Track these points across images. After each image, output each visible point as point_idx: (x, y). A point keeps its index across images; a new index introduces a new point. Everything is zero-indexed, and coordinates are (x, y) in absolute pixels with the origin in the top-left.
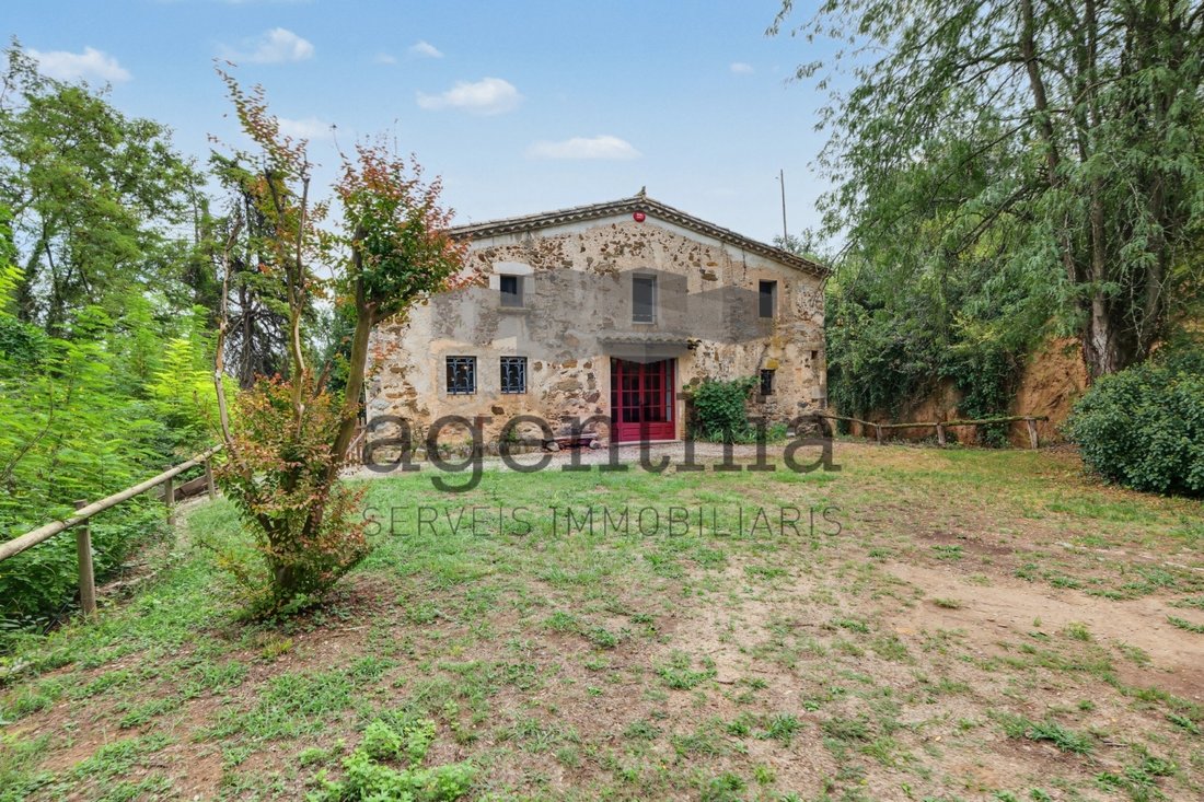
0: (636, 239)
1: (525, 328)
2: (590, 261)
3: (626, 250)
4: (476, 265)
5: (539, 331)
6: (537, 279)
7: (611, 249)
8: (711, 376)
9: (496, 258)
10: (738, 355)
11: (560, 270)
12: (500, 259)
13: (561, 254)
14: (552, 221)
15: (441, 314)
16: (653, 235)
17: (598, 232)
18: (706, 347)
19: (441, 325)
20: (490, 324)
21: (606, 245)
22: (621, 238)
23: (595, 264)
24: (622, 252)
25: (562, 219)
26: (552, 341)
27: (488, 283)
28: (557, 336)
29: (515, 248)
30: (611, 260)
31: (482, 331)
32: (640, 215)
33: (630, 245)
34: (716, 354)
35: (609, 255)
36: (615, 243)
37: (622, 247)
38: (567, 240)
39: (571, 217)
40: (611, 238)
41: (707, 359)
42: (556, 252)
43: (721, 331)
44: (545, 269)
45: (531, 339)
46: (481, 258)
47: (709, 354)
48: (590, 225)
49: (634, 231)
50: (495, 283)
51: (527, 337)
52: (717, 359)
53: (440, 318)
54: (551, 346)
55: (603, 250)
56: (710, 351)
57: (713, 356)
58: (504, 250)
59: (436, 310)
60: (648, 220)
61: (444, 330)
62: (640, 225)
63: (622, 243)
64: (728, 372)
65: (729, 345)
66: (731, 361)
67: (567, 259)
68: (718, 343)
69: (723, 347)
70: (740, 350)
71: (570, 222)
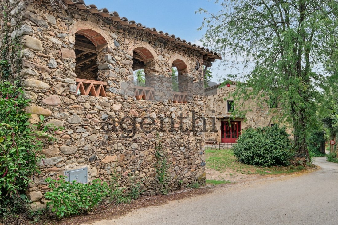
0: (228, 91)
2: (215, 99)
3: (225, 94)
7: (221, 95)
8: (252, 126)
10: (262, 120)
11: (208, 102)
16: (233, 89)
17: (217, 91)
18: (250, 118)
21: (219, 94)
22: (224, 92)
23: (216, 99)
24: (224, 95)
25: (207, 90)
28: (207, 117)
30: (221, 98)
32: (228, 85)
33: (226, 93)
34: (254, 120)
35: (220, 96)
36: (222, 93)
37: (224, 94)
38: (209, 94)
40: (221, 92)
41: (250, 122)
43: (255, 113)
48: (215, 90)
49: (227, 89)
52: (254, 121)
55: (218, 95)
56: (251, 119)
57: (253, 121)
60: (231, 86)
62: (229, 88)
63: (224, 93)
64: (258, 125)
65: (258, 117)
66: (259, 122)
67: (209, 99)
68: (254, 117)
69: (256, 118)
70: (262, 118)
71: (210, 90)
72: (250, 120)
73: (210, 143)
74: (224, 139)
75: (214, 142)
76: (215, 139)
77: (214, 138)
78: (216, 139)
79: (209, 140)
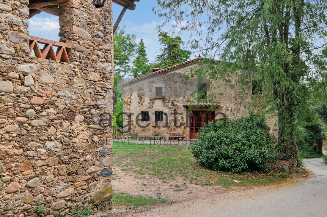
1: (162, 103)
2: (182, 81)
4: (149, 86)
5: (166, 103)
6: (166, 88)
8: (229, 117)
9: (154, 83)
10: (241, 110)
11: (173, 85)
12: (156, 83)
13: (173, 79)
14: (169, 70)
15: (140, 100)
17: (185, 71)
18: (227, 107)
19: (140, 103)
20: (152, 102)
21: (188, 75)
22: (194, 72)
25: (172, 69)
26: (170, 106)
27: (152, 90)
28: (172, 105)
29: (160, 79)
31: (150, 104)
34: (231, 109)
36: (191, 74)
38: (175, 75)
40: (190, 72)
41: (227, 111)
42: (172, 79)
43: (233, 101)
44: (168, 85)
45: (164, 106)
46: (150, 83)
47: (228, 109)
48: (183, 69)
50: (154, 90)
51: (162, 105)
52: (231, 111)
53: (140, 101)
54: (170, 108)
57: (230, 110)
58: (157, 80)
59: (139, 99)
61: (140, 104)
63: (194, 74)
64: (236, 116)
65: (237, 106)
66: (238, 112)
67: (175, 81)
68: (232, 105)
69: (234, 107)
70: (242, 108)
71: (176, 69)
72: (226, 109)
73: (175, 139)
74: (193, 133)
75: (179, 138)
76: (181, 134)
77: (179, 133)
78: (183, 133)
79: (174, 135)
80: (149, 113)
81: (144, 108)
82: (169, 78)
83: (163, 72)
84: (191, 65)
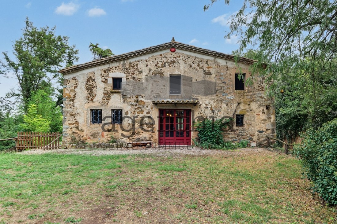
0: (172, 59)
1: (122, 98)
2: (150, 70)
3: (167, 64)
4: (102, 75)
5: (127, 99)
6: (127, 79)
7: (160, 64)
8: (208, 117)
9: (111, 72)
10: (223, 108)
11: (137, 75)
12: (112, 72)
13: (137, 68)
14: (132, 55)
15: (89, 94)
16: (179, 57)
17: (154, 58)
18: (206, 105)
19: (89, 98)
20: (108, 97)
21: (158, 63)
22: (164, 60)
23: (152, 71)
24: (165, 66)
25: (136, 54)
26: (133, 103)
27: (107, 81)
28: (135, 101)
29: (118, 67)
30: (160, 69)
31: (104, 99)
32: (173, 49)
33: (169, 62)
35: (159, 67)
36: (161, 62)
37: (165, 63)
38: (140, 62)
39: (141, 53)
40: (159, 60)
41: (206, 110)
42: (135, 67)
43: (214, 97)
44: (131, 75)
45: (124, 102)
46: (105, 72)
47: (207, 108)
48: (150, 55)
49: (170, 56)
50: (110, 81)
51: (122, 101)
53: (88, 95)
54: (133, 105)
55: (156, 65)
56: (208, 106)
57: (210, 108)
58: (114, 68)
59: (87, 92)
60: (177, 51)
61: (90, 100)
62: (173, 54)
63: (165, 62)
64: (217, 116)
65: (218, 103)
66: (219, 111)
67: (140, 70)
68: (212, 103)
69: (215, 104)
70: (224, 105)
71: (141, 55)
72: (205, 107)
73: (142, 146)
74: (162, 138)
75: (146, 144)
76: (148, 138)
77: (146, 138)
78: (150, 138)
79: (138, 141)
80: (103, 112)
81: (96, 105)
82: (131, 66)
83: (124, 57)
84: (161, 50)
